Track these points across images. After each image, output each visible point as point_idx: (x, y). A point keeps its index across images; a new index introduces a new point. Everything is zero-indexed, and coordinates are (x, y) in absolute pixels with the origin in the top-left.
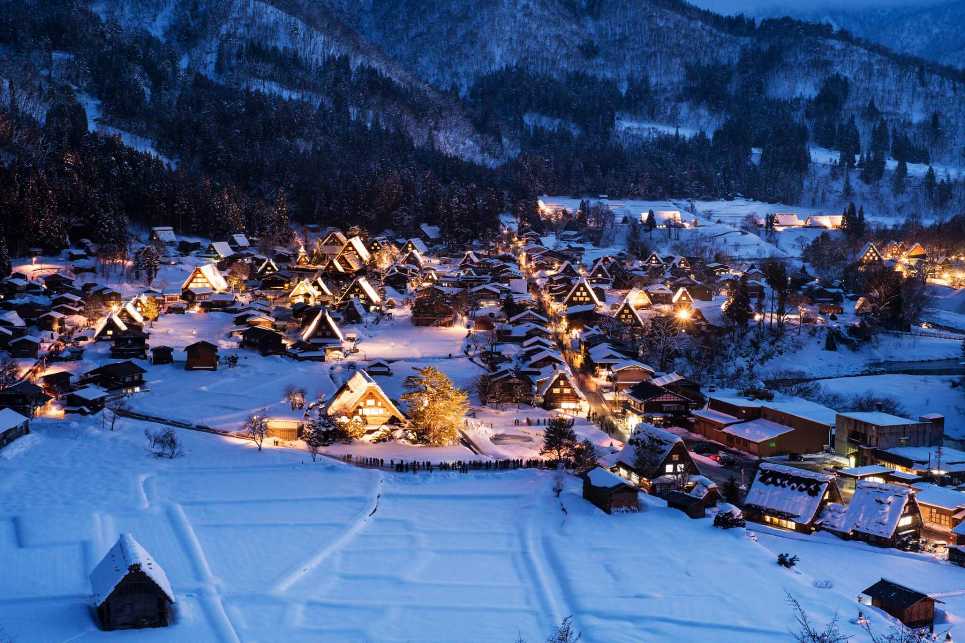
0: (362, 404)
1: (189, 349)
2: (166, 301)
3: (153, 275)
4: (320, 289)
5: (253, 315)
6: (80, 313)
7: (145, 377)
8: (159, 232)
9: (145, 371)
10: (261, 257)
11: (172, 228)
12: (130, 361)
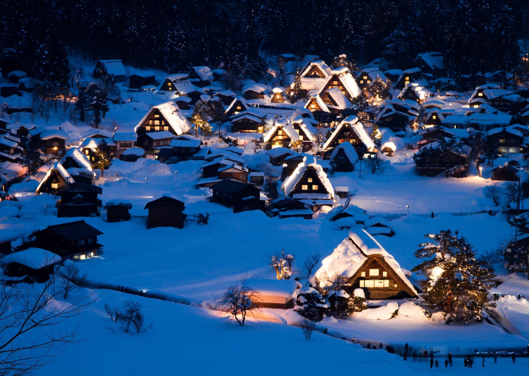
0: (363, 274)
1: (150, 205)
2: (118, 148)
3: (102, 116)
4: (302, 133)
5: (224, 165)
6: (16, 161)
7: (100, 239)
8: (105, 64)
9: (100, 233)
10: (228, 93)
11: (120, 60)
12: (83, 221)
